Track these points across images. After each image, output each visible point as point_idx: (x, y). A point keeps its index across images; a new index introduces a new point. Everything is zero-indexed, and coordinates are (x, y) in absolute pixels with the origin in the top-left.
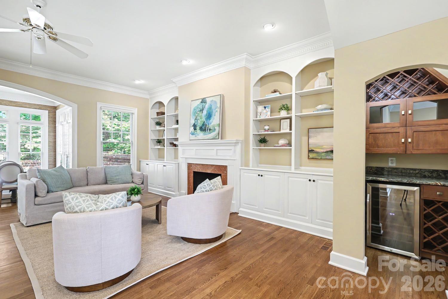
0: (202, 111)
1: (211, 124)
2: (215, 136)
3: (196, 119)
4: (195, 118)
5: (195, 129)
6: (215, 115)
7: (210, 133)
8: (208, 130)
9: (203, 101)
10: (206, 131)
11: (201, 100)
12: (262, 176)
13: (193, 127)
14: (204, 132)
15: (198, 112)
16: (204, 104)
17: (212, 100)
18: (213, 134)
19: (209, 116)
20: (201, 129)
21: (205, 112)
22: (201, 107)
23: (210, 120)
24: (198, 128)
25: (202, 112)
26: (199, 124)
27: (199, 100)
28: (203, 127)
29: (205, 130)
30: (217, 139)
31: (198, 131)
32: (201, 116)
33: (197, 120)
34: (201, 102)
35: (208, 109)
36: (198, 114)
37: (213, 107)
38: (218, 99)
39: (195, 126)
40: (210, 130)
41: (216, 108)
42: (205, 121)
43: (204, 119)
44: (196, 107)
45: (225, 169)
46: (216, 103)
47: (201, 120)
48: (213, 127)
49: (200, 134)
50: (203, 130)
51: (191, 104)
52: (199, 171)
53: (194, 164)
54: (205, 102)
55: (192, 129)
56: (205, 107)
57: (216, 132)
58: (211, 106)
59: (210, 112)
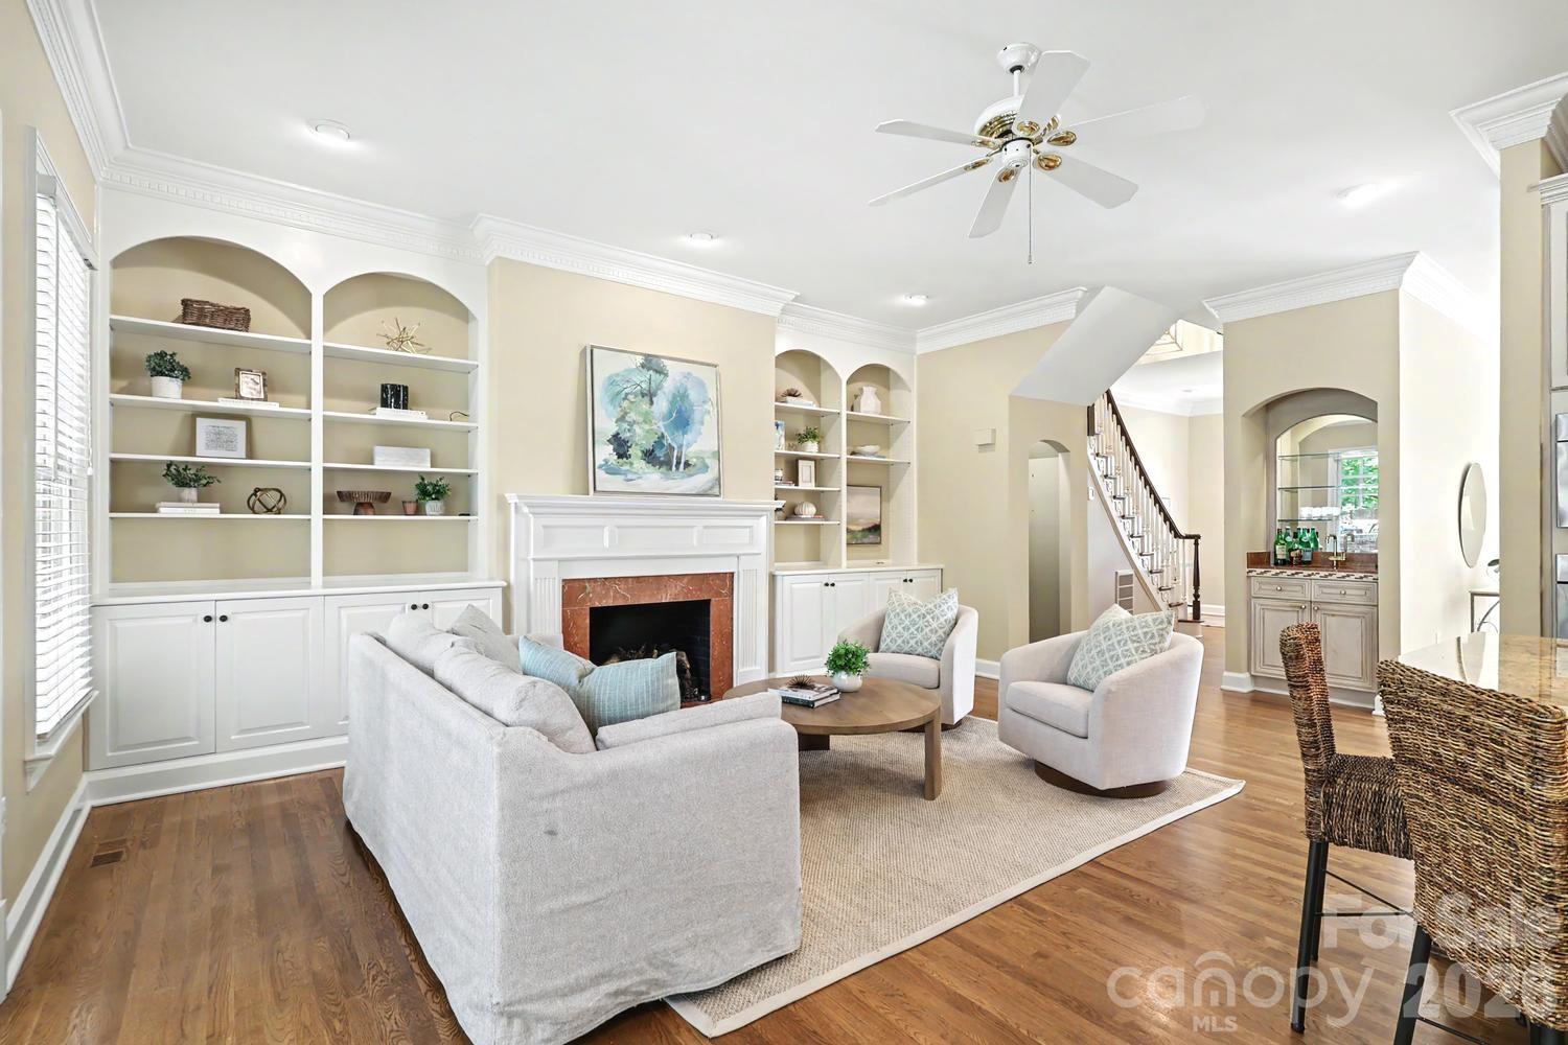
0: (650, 395)
1: (689, 445)
2: (710, 485)
3: (622, 419)
4: (617, 413)
5: (621, 452)
6: (702, 423)
7: (690, 476)
8: (678, 463)
9: (651, 363)
10: (674, 468)
11: (640, 360)
12: (833, 584)
13: (611, 447)
14: (662, 469)
15: (631, 397)
16: (655, 377)
17: (689, 374)
18: (700, 481)
19: (681, 420)
20: (649, 456)
21: (662, 404)
22: (642, 379)
23: (684, 433)
24: (635, 452)
25: (652, 403)
26: (641, 438)
27: (633, 356)
28: (660, 454)
29: (667, 463)
30: (715, 496)
31: (639, 464)
32: (647, 413)
33: (631, 424)
34: (643, 366)
35: (674, 396)
36: (632, 402)
37: (693, 395)
38: (709, 377)
39: (621, 446)
40: (687, 464)
41: (704, 402)
42: (666, 434)
43: (660, 426)
44: (617, 375)
45: (725, 582)
46: (701, 384)
47: (647, 427)
48: (697, 458)
49: (645, 473)
50: (661, 464)
51: (588, 355)
52: (620, 602)
53: (595, 580)
54: (660, 371)
55: (606, 452)
56: (659, 387)
57: (711, 475)
58: (686, 391)
59: (683, 409)
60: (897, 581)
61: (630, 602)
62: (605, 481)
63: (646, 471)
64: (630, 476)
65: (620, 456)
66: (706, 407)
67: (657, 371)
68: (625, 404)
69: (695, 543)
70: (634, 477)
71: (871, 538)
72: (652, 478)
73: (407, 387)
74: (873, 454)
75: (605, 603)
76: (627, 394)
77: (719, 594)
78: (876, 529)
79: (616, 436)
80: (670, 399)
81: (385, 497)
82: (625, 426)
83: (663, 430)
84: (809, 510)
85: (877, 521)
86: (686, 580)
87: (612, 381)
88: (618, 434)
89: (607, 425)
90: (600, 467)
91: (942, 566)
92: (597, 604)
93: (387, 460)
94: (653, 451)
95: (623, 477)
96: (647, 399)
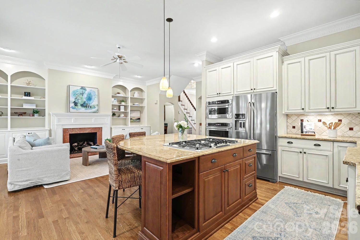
0: (82, 94)
1: (91, 103)
2: (96, 111)
3: (76, 98)
4: (75, 97)
6: (94, 99)
7: (91, 109)
8: (89, 107)
9: (82, 88)
10: (88, 108)
11: (80, 87)
12: (124, 129)
14: (85, 108)
16: (84, 91)
17: (91, 90)
18: (94, 110)
19: (89, 99)
20: (82, 105)
21: (85, 96)
22: (81, 91)
23: (90, 101)
24: (79, 105)
25: (83, 95)
26: (80, 102)
27: (79, 87)
28: (85, 105)
29: (87, 107)
30: (97, 113)
31: (79, 107)
32: (82, 97)
34: (81, 89)
35: (88, 94)
36: (78, 95)
37: (92, 94)
38: (96, 91)
39: (76, 104)
40: (91, 107)
41: (95, 95)
42: (86, 101)
43: (85, 100)
44: (75, 90)
45: (100, 129)
46: (94, 92)
47: (82, 100)
48: (93, 106)
49: (81, 109)
50: (85, 107)
51: (69, 87)
52: (76, 133)
53: (70, 128)
54: (85, 90)
55: (72, 105)
56: (84, 93)
57: (96, 109)
58: (91, 93)
59: (90, 97)
60: (140, 129)
61: (78, 133)
62: (72, 110)
63: (81, 108)
64: (77, 109)
65: (75, 105)
66: (95, 96)
67: (84, 90)
68: (77, 96)
69: (93, 122)
70: (79, 109)
71: (138, 121)
72: (83, 110)
73: (30, 93)
74: (138, 105)
75: (73, 133)
76: (77, 94)
77: (99, 131)
78: (139, 119)
79: (75, 102)
80: (87, 95)
81: (25, 113)
82: (77, 100)
83: (85, 101)
84: (122, 115)
85: (139, 118)
86: (91, 129)
87: (74, 92)
88: (75, 101)
89: (72, 99)
90: (71, 107)
91: (150, 126)
92: (71, 133)
93: (25, 106)
94: (83, 104)
95: (76, 109)
96: (82, 95)
